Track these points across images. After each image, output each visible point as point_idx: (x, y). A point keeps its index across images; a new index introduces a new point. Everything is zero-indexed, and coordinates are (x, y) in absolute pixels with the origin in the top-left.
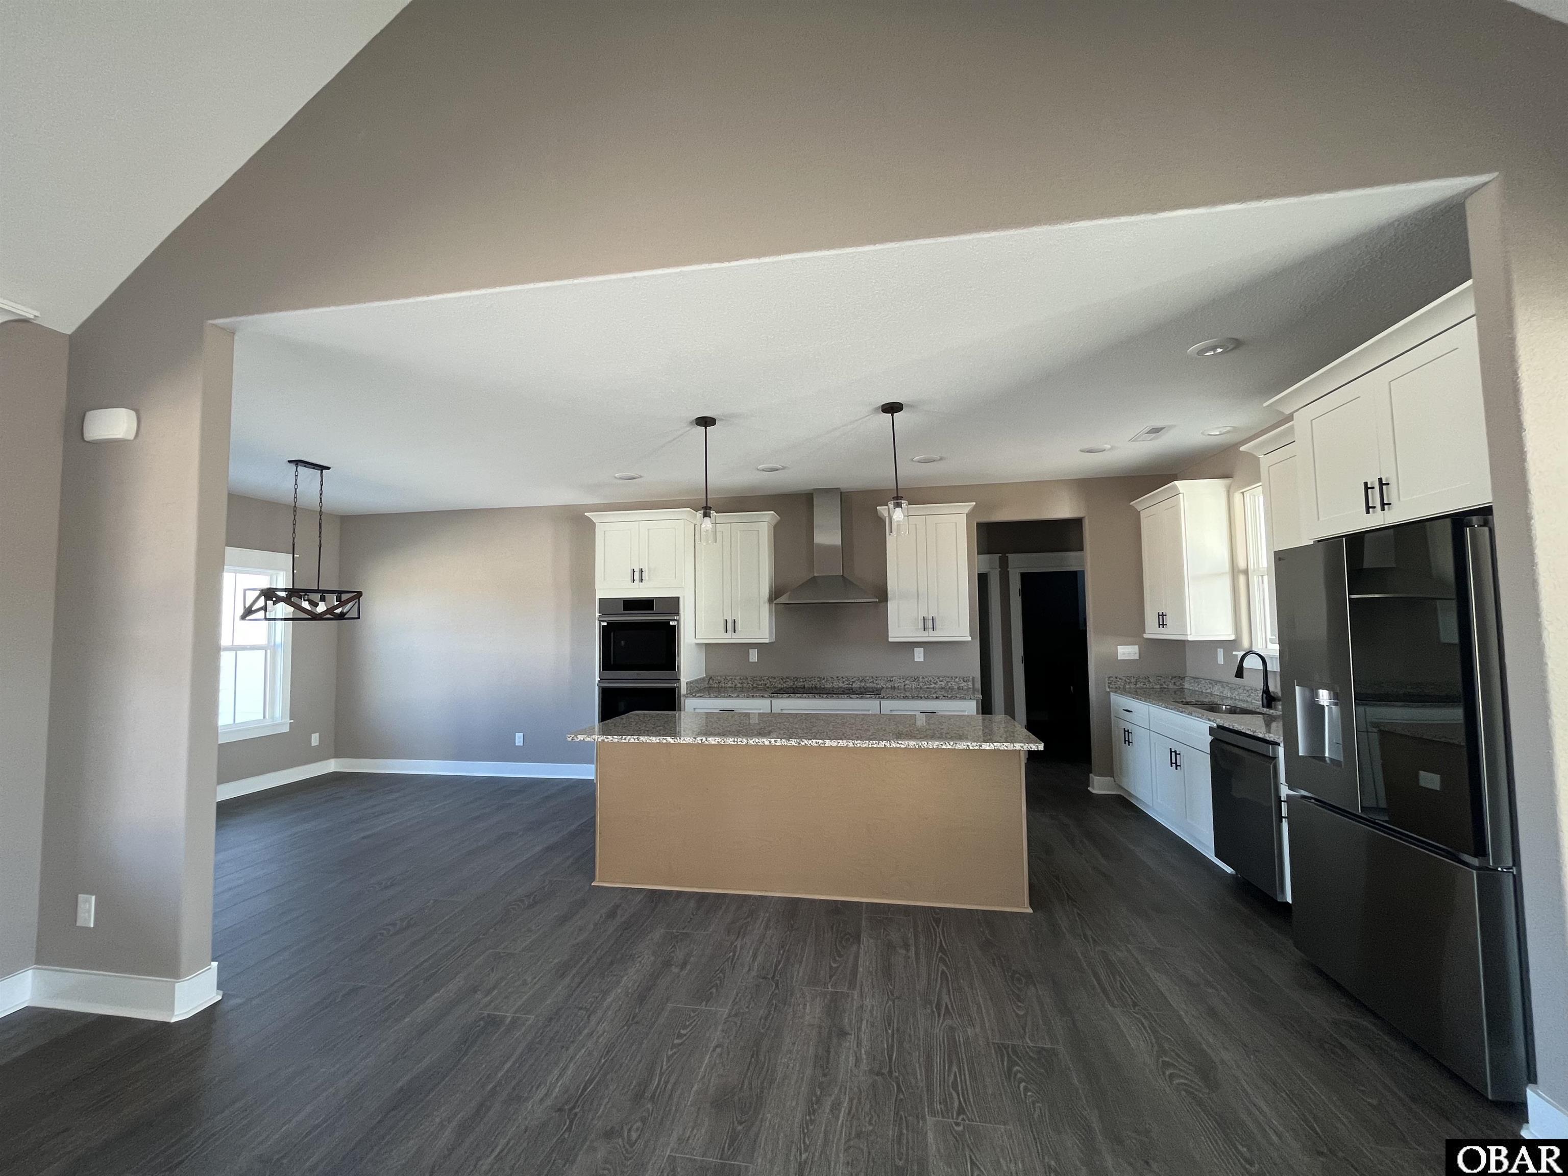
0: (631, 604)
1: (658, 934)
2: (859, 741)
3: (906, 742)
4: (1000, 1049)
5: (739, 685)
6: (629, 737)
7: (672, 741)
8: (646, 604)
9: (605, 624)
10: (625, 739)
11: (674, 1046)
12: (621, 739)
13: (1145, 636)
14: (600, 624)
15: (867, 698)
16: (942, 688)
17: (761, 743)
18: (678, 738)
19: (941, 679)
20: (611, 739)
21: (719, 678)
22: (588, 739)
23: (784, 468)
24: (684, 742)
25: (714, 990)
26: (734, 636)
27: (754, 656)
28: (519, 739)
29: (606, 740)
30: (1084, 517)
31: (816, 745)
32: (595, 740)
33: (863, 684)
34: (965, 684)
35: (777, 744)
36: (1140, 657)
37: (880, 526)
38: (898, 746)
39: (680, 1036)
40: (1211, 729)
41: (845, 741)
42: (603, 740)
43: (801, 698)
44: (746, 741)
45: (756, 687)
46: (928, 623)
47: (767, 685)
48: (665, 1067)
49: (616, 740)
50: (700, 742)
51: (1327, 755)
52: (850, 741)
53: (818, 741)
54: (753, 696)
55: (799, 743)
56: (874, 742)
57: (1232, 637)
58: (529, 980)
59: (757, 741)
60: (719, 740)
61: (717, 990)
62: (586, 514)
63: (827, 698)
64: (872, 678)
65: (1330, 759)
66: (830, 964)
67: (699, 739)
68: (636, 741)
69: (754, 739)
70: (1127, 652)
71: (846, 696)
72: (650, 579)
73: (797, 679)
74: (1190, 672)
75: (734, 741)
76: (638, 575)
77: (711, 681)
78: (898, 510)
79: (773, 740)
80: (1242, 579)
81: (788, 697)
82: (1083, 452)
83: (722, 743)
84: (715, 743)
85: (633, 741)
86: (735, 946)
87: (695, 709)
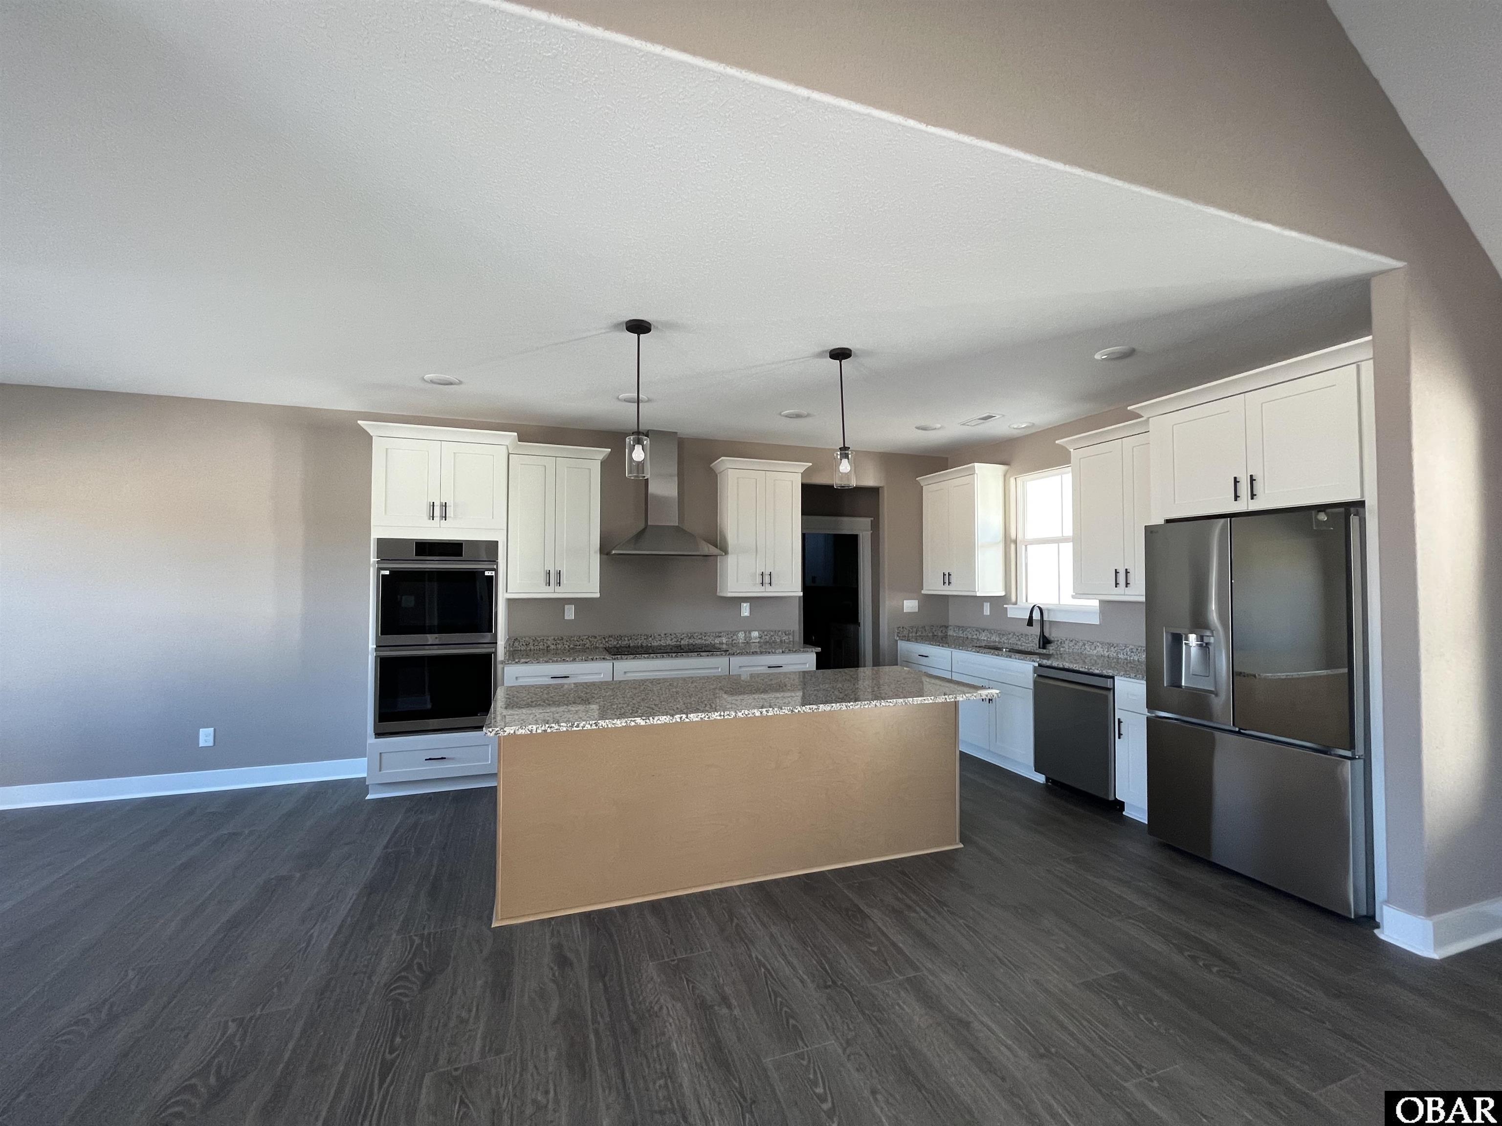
0: (425, 548)
1: (650, 969)
5: (552, 647)
7: (643, 723)
8: (453, 549)
9: (387, 573)
13: (923, 592)
14: (378, 572)
16: (767, 642)
17: (751, 715)
18: (651, 718)
19: (766, 633)
21: (527, 639)
22: (521, 732)
24: (659, 722)
26: (558, 589)
27: (570, 613)
28: (206, 737)
30: (884, 487)
33: (691, 641)
34: (787, 637)
35: (769, 714)
36: (919, 610)
39: (822, 1099)
40: (1035, 668)
44: (734, 714)
45: (573, 649)
46: (766, 578)
47: (587, 646)
50: (679, 720)
51: (1183, 684)
53: (811, 706)
54: (592, 659)
57: (1002, 594)
58: (541, 1098)
61: (793, 1018)
62: (359, 422)
64: (701, 634)
67: (677, 717)
69: (743, 711)
70: (910, 605)
71: (696, 654)
72: (455, 517)
73: (620, 637)
74: (953, 622)
75: (720, 716)
76: (441, 511)
78: (845, 461)
80: (1013, 546)
81: (634, 658)
82: (918, 428)
83: (706, 719)
84: (697, 719)
85: (589, 727)
86: (757, 958)
87: (517, 678)
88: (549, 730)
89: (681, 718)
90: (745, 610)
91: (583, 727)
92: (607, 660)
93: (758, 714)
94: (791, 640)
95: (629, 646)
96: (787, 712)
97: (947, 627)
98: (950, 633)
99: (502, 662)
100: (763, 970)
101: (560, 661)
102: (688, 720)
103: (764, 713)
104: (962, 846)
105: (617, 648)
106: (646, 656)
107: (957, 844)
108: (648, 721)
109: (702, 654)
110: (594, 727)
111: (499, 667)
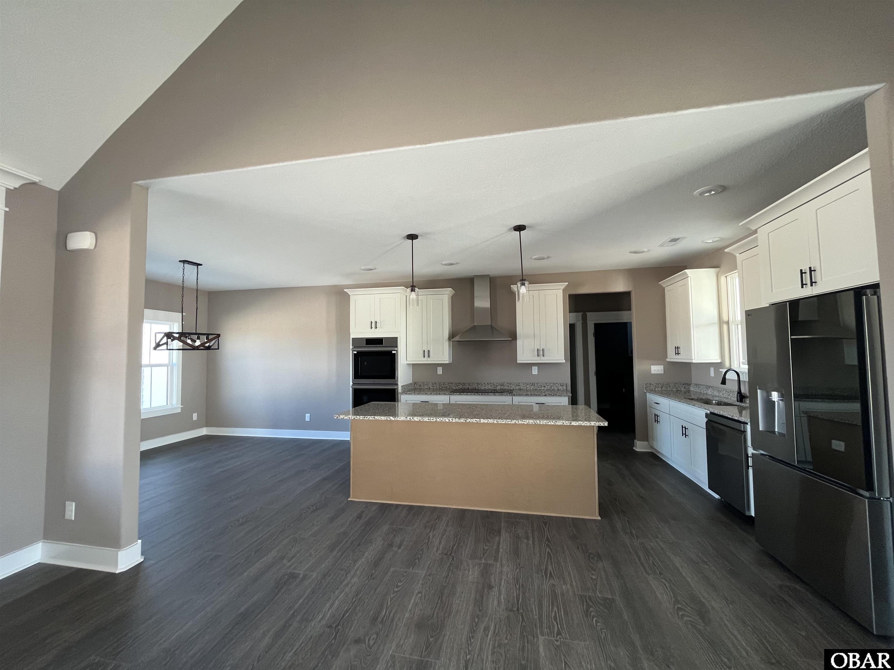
0: (370, 341)
2: (500, 420)
3: (528, 421)
4: (581, 597)
5: (432, 387)
6: (369, 416)
7: (393, 419)
8: (378, 341)
9: (356, 352)
10: (367, 418)
11: (394, 592)
12: (365, 418)
13: (667, 360)
14: (353, 352)
15: (504, 395)
16: (548, 390)
17: (444, 421)
18: (397, 417)
19: (548, 384)
20: (359, 417)
21: (420, 383)
22: (346, 418)
23: (457, 263)
24: (400, 420)
25: (417, 561)
26: (429, 359)
27: (440, 371)
28: (308, 417)
29: (356, 418)
30: (631, 291)
31: (475, 422)
32: (349, 418)
33: (502, 387)
34: (562, 387)
35: (453, 421)
36: (664, 372)
37: (512, 297)
38: (523, 423)
39: (397, 586)
40: (706, 414)
41: (492, 420)
42: (354, 418)
43: (467, 395)
44: (435, 419)
45: (441, 389)
46: (540, 352)
47: (448, 388)
48: (389, 603)
49: (362, 418)
50: (409, 420)
51: (776, 430)
52: (495, 420)
53: (476, 419)
54: (439, 394)
55: (466, 421)
56: (509, 420)
57: (719, 361)
58: (313, 553)
59: (441, 419)
60: (420, 419)
62: (345, 290)
63: (482, 395)
64: (508, 384)
65: (778, 432)
66: (483, 547)
67: (408, 418)
68: (373, 419)
69: (440, 418)
70: (657, 369)
71: (494, 394)
72: (381, 327)
73: (464, 384)
74: (694, 381)
75: (429, 419)
76: (374, 325)
77: (415, 385)
78: (523, 287)
79: (451, 419)
80: (725, 327)
81: (459, 394)
82: (630, 252)
83: (422, 420)
84: (417, 420)
85: (371, 419)
87: (406, 401)
89: (410, 419)
90: (535, 371)
92: (446, 394)
94: (565, 389)
97: (689, 385)
98: (692, 389)
99: (401, 393)
100: (426, 541)
101: (425, 394)
102: (413, 420)
104: (599, 518)
108: (395, 419)
109: (496, 394)
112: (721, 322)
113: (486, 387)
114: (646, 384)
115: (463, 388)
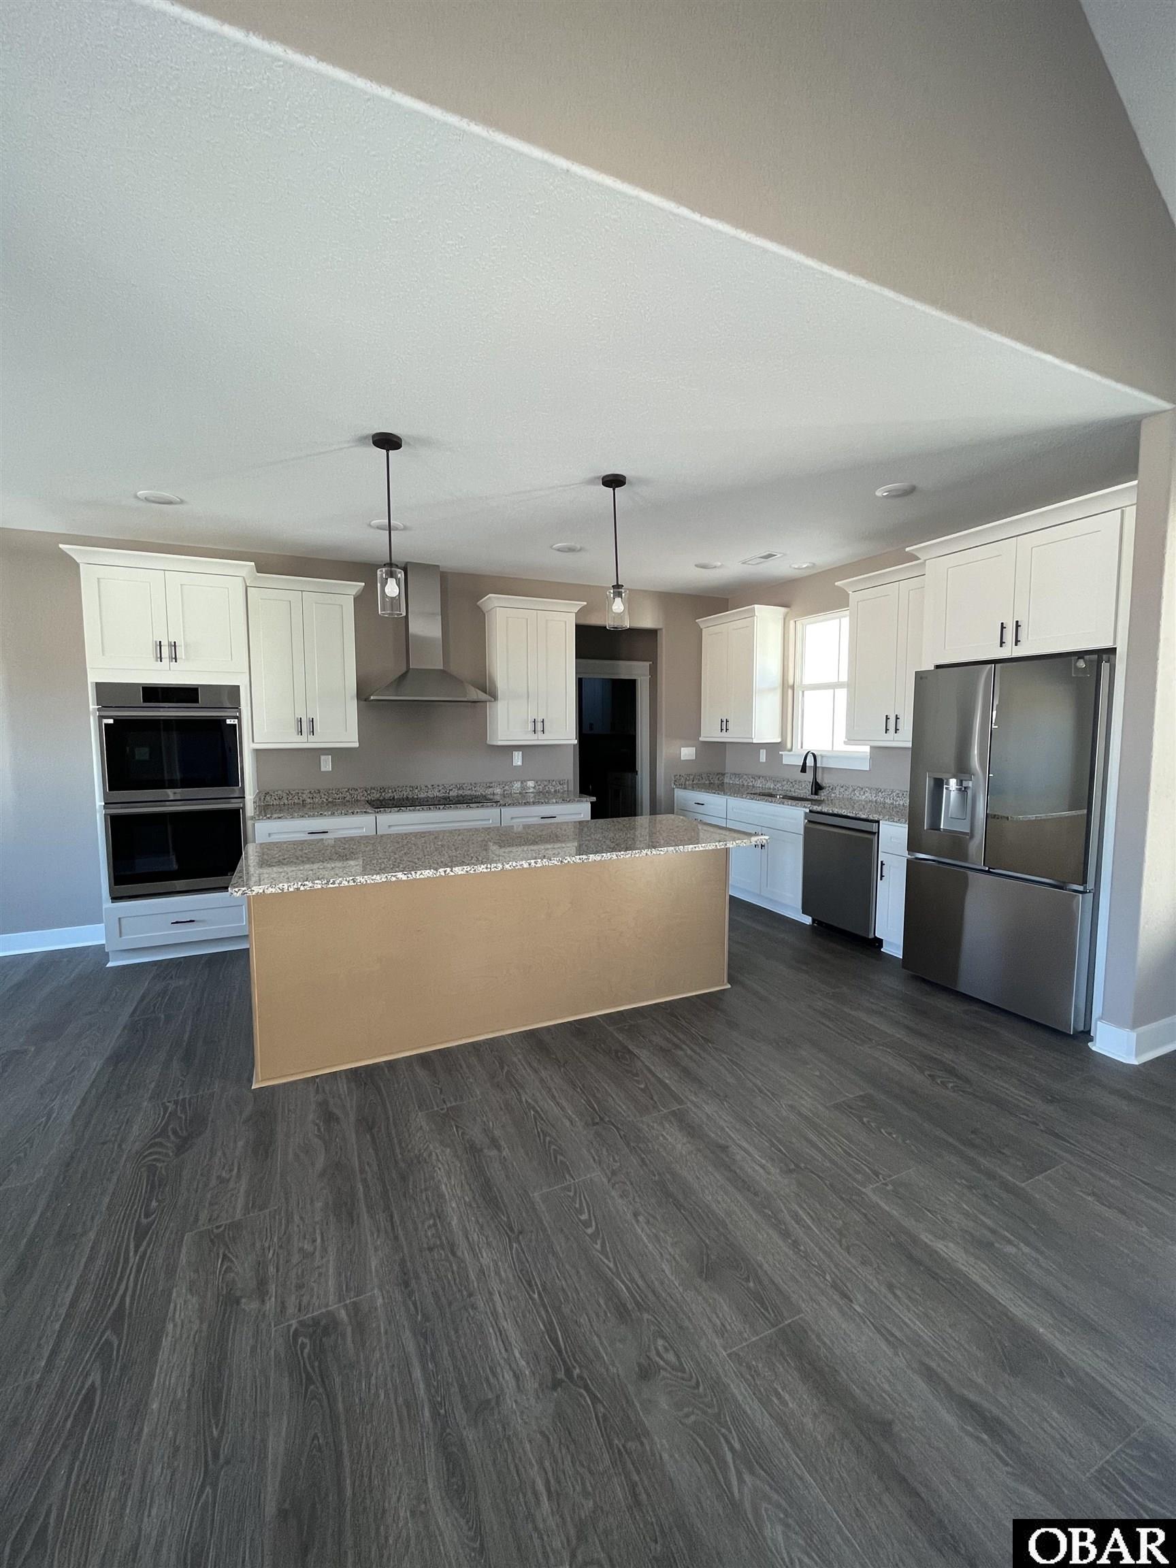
0: (153, 694)
1: (420, 1120)
5: (309, 801)
8: (187, 694)
9: (111, 721)
11: (594, 1237)
13: (701, 739)
14: (100, 721)
15: (487, 807)
16: (540, 792)
19: (539, 783)
25: (561, 1158)
26: (310, 738)
27: (326, 764)
30: (661, 629)
33: (461, 792)
36: (697, 757)
39: (587, 1224)
40: (806, 813)
43: (414, 810)
46: (538, 726)
47: (347, 799)
51: (942, 827)
57: (779, 740)
61: (562, 1154)
62: (61, 546)
67: (441, 870)
70: (688, 753)
71: (465, 805)
72: (187, 658)
73: (383, 790)
74: (729, 769)
75: (487, 868)
76: (169, 651)
77: (268, 798)
80: (790, 692)
82: (696, 566)
83: (472, 872)
84: (462, 873)
86: (527, 1101)
87: (270, 834)
88: (302, 888)
89: (445, 872)
90: (518, 759)
91: (340, 883)
92: (369, 813)
93: (526, 865)
94: (566, 789)
95: (394, 798)
96: (556, 863)
97: (723, 775)
98: (726, 780)
99: (252, 818)
100: (532, 1113)
101: (317, 816)
102: (452, 874)
103: (533, 864)
104: (729, 986)
105: (381, 801)
106: (411, 808)
107: (726, 985)
109: (471, 805)
110: (352, 883)
111: (249, 823)
112: (786, 685)
113: (430, 794)
114: (675, 776)
115: (381, 798)
